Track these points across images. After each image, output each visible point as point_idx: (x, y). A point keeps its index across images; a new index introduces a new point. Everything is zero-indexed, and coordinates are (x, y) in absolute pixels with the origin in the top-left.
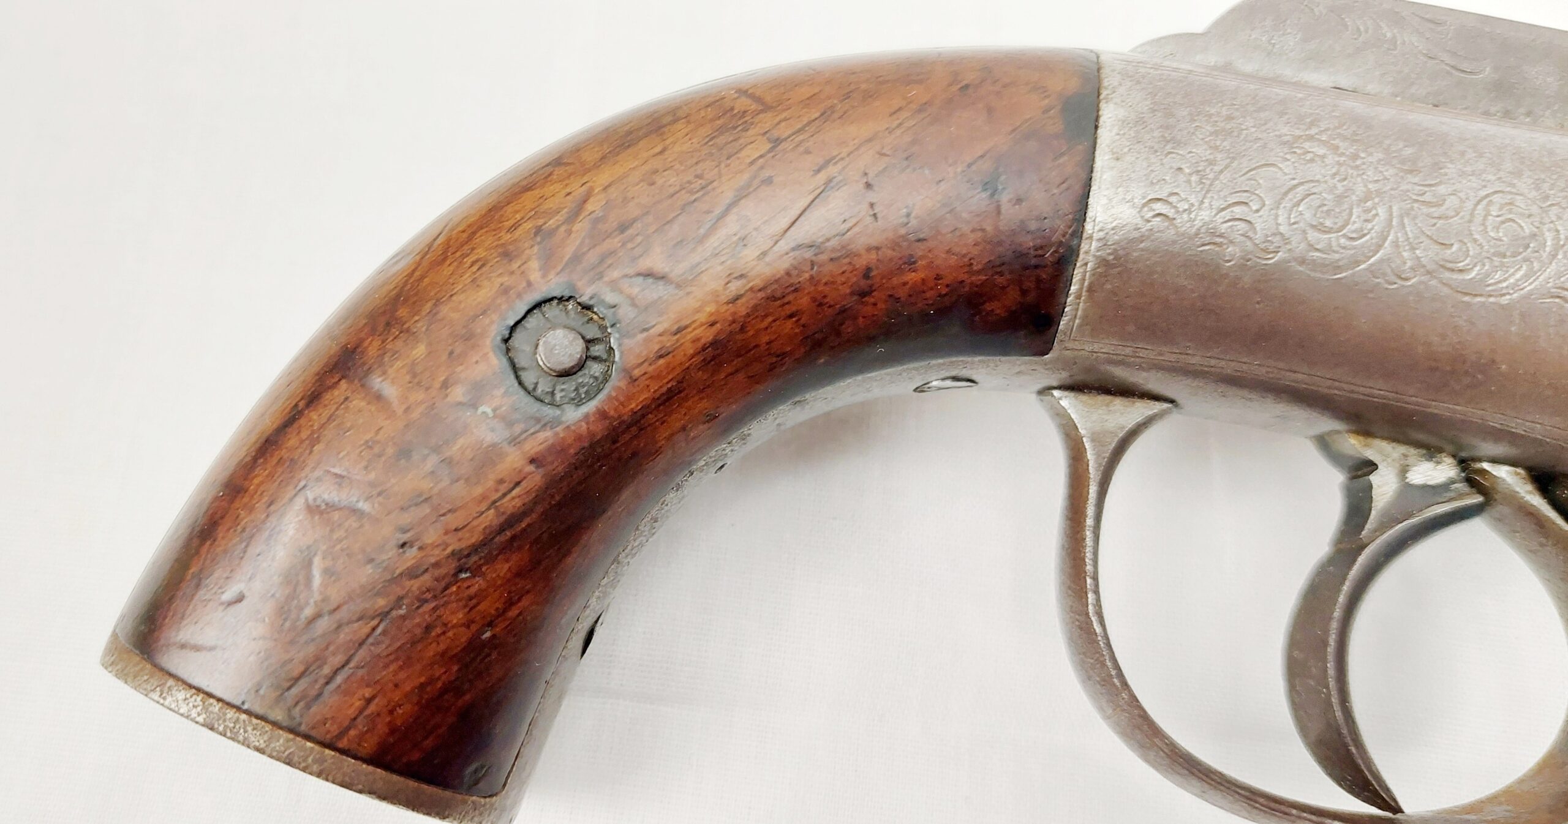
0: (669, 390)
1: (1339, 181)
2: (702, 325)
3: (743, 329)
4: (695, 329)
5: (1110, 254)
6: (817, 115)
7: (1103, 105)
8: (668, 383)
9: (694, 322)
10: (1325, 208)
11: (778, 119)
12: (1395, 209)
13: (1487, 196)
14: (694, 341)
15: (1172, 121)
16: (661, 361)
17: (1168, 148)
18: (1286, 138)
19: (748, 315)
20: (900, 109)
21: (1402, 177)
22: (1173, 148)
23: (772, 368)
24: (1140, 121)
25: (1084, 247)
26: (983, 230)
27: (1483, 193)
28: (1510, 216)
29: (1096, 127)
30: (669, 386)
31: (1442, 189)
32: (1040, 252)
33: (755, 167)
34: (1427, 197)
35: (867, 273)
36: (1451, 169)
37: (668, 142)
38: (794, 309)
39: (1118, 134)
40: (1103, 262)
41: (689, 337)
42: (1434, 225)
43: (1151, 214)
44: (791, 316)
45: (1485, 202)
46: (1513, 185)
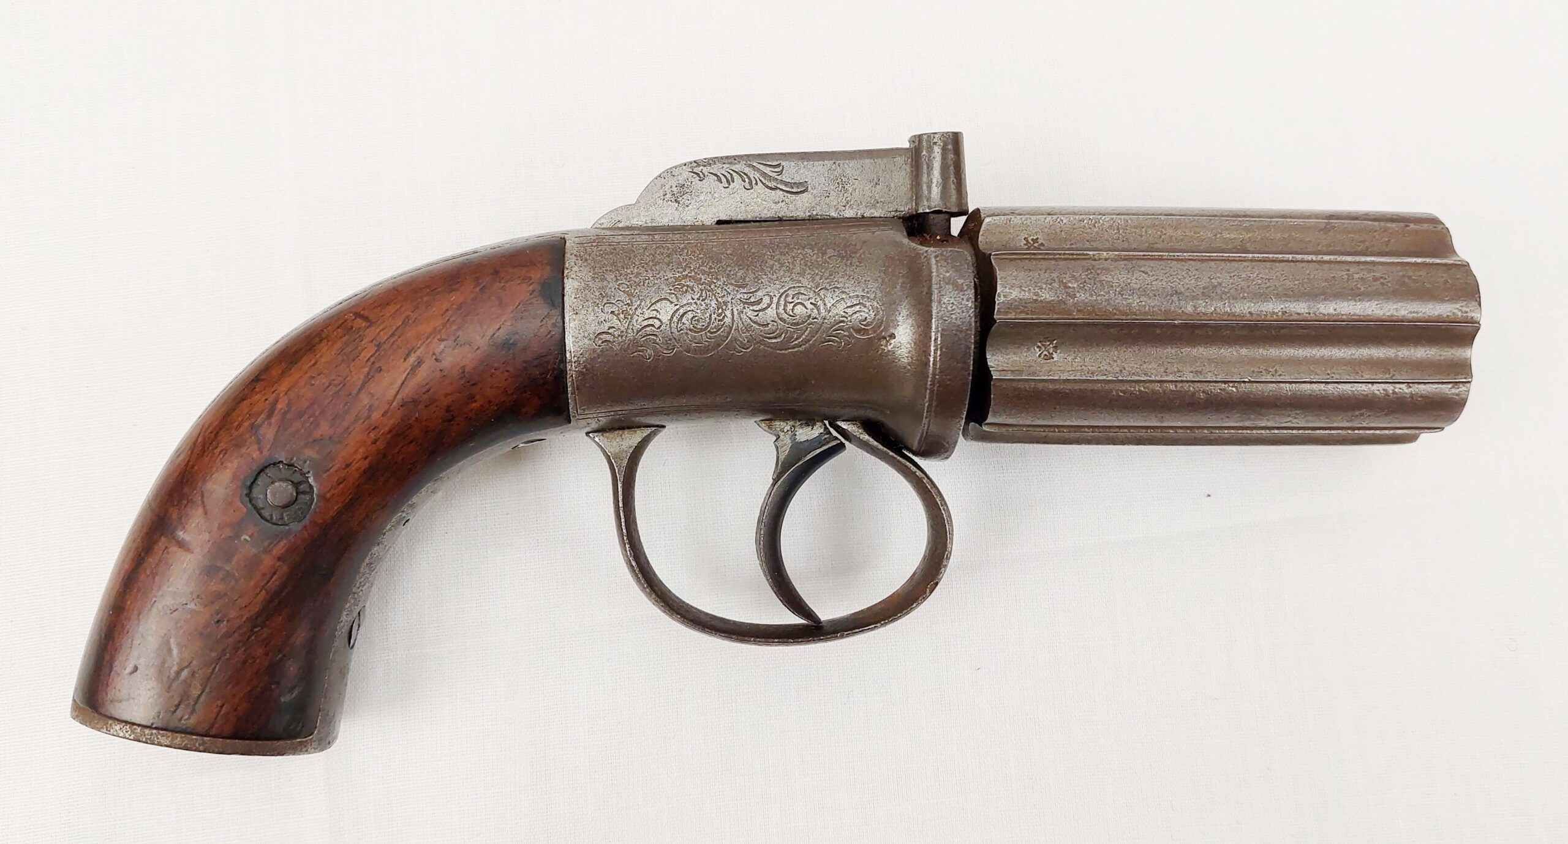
0: (351, 499)
1: (702, 301)
2: (360, 460)
3: (385, 456)
4: (357, 462)
5: (583, 368)
6: (400, 323)
7: (566, 280)
8: (349, 496)
9: (355, 459)
10: (696, 318)
11: (378, 330)
12: (735, 310)
13: (785, 291)
14: (357, 470)
15: (605, 283)
16: (341, 486)
17: (605, 301)
18: (670, 280)
19: (385, 448)
20: (447, 310)
21: (737, 291)
22: (608, 300)
23: (410, 471)
24: (587, 287)
25: (569, 367)
26: (507, 371)
27: (782, 291)
28: (799, 301)
29: (563, 295)
30: (350, 497)
31: (760, 294)
32: (543, 376)
33: (369, 363)
34: (752, 300)
35: (448, 409)
36: (765, 279)
37: (317, 356)
38: (411, 438)
39: (575, 298)
40: (580, 373)
41: (354, 468)
42: (758, 315)
43: (600, 342)
44: (411, 442)
45: (784, 295)
46: (799, 282)
